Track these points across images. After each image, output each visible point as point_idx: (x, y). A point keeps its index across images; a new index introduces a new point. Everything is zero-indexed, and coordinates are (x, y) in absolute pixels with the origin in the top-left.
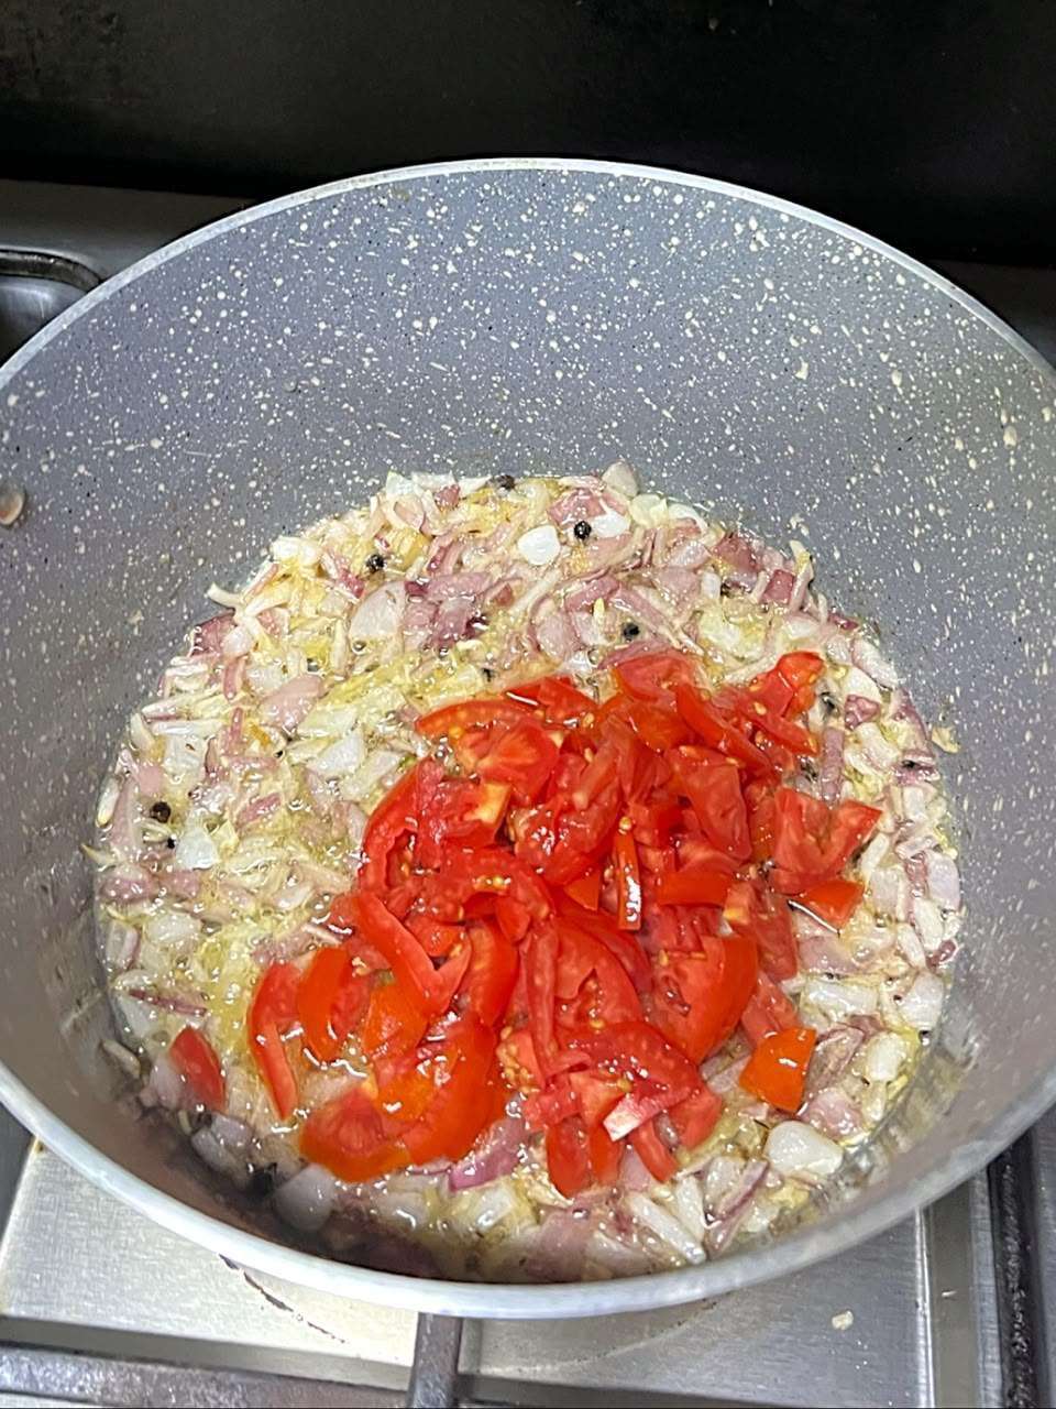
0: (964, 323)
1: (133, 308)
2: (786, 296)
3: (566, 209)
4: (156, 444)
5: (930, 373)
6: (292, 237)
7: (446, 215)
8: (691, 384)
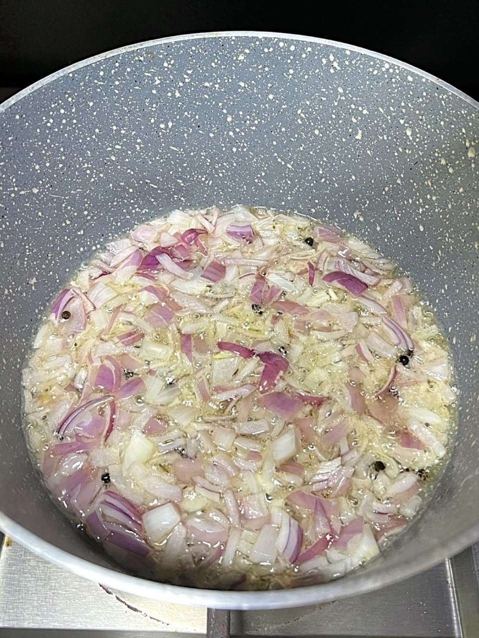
0: (445, 97)
1: (17, 117)
2: (350, 95)
3: (235, 58)
4: (35, 191)
5: (427, 126)
6: (96, 79)
7: (173, 65)
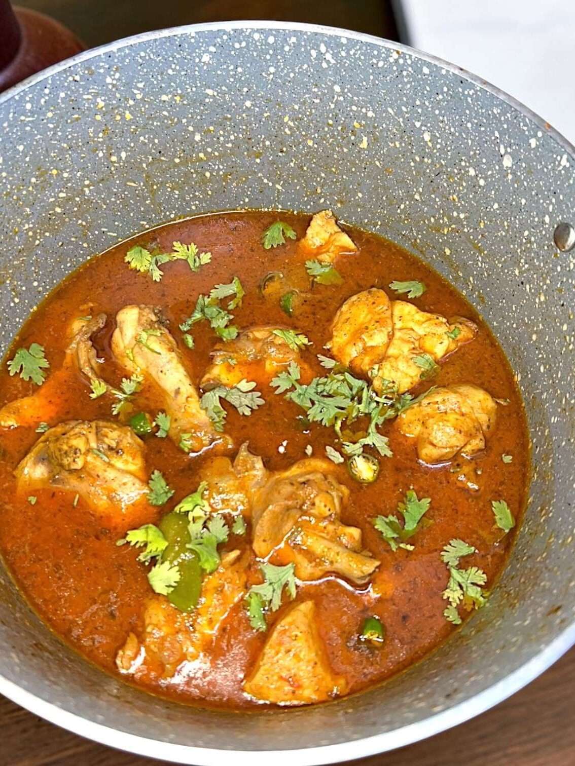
0: (471, 92)
2: (349, 94)
3: (197, 60)
5: (450, 129)
6: (22, 115)
7: (119, 80)
8: (292, 164)
